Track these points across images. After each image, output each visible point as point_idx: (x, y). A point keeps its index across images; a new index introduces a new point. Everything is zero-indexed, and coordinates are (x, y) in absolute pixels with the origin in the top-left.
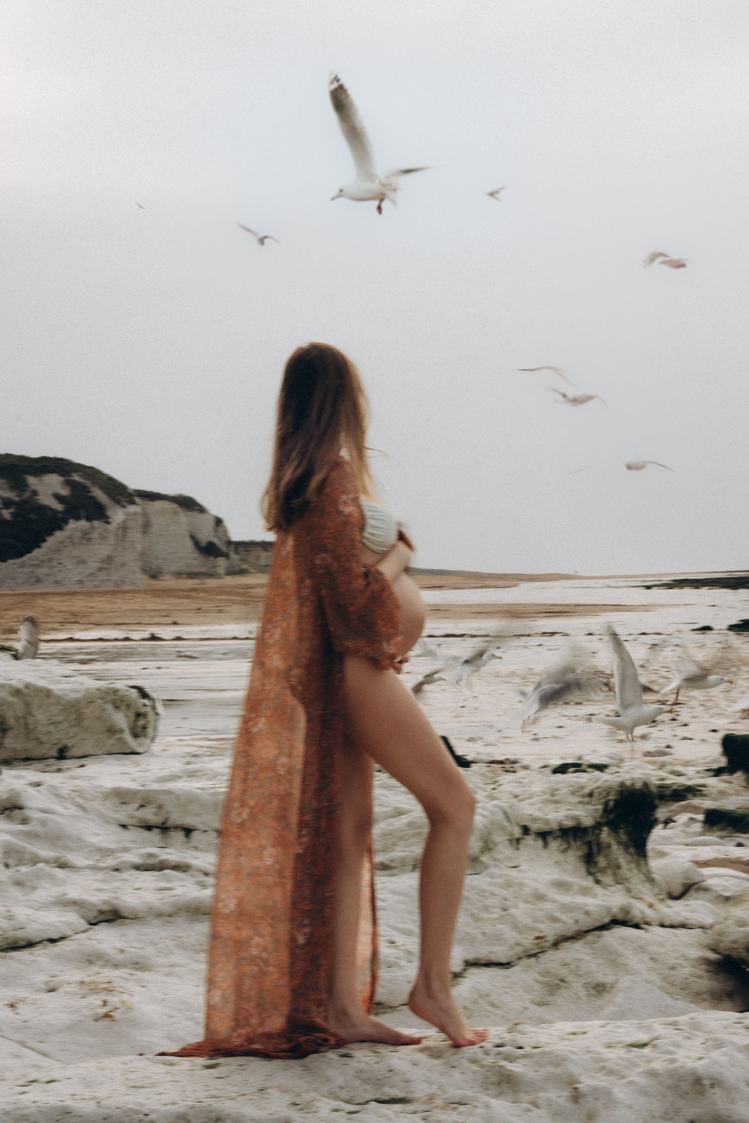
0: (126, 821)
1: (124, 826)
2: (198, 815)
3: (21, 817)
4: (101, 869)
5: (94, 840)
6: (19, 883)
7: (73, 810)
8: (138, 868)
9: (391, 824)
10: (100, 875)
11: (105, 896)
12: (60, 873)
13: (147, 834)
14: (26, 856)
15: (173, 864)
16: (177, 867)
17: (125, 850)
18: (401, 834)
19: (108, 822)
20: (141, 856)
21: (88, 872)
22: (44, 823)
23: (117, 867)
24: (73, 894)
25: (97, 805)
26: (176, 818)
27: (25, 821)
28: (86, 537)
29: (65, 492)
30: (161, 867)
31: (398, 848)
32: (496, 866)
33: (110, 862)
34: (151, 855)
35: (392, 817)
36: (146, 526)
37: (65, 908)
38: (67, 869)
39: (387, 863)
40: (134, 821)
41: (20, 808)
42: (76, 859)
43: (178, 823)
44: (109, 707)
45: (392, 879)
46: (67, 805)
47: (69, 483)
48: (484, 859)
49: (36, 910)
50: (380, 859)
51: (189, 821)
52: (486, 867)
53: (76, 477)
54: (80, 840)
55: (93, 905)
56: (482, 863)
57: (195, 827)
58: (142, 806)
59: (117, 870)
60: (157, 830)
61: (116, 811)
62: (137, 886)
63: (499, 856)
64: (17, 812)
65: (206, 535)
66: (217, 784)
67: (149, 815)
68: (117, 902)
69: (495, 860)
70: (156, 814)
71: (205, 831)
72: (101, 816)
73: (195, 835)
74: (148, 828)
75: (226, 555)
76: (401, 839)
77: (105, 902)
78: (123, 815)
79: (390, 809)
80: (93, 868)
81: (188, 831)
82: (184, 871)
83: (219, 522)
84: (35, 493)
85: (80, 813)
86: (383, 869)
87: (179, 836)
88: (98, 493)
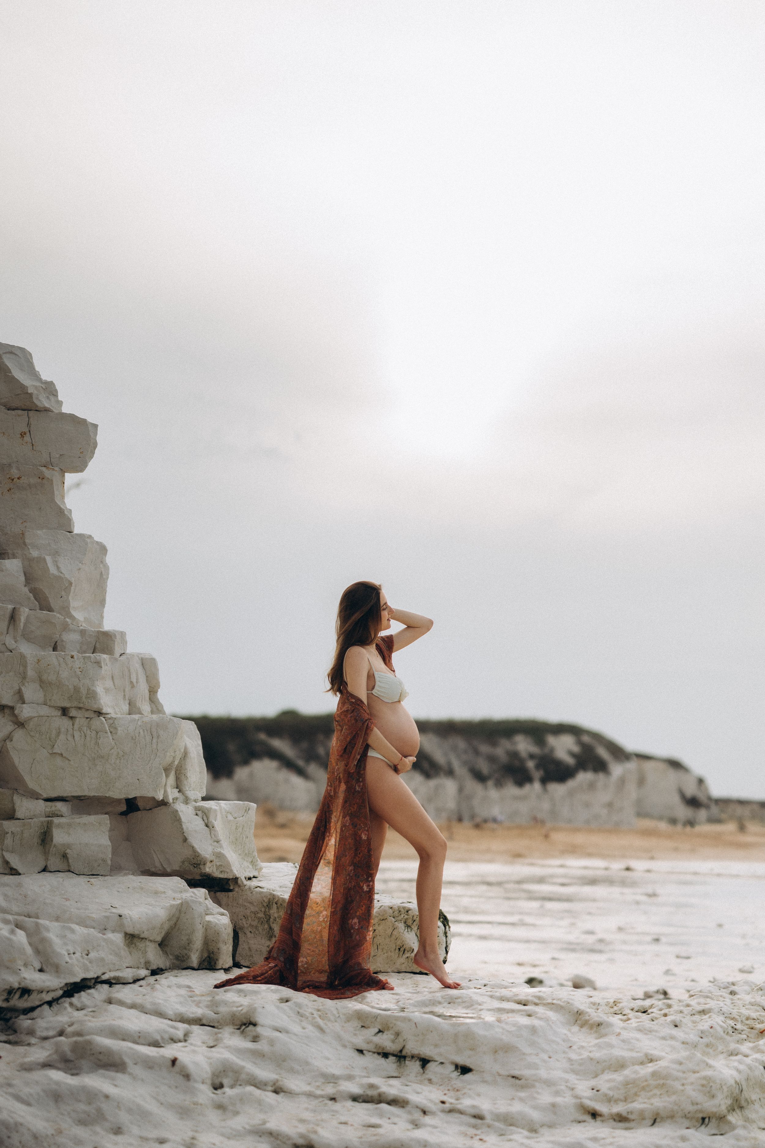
0: (363, 1046)
1: (361, 1051)
2: (436, 1046)
3: (254, 1034)
4: (316, 1097)
5: (319, 1064)
6: (220, 1107)
7: (310, 1029)
8: (355, 1099)
9: (636, 1072)
10: (315, 1102)
11: (302, 1129)
12: (270, 1097)
13: (382, 1061)
14: (243, 1076)
15: (391, 1098)
16: (394, 1102)
17: (350, 1078)
18: (645, 1084)
19: (345, 1046)
20: (362, 1086)
21: (303, 1099)
22: (272, 1042)
23: (333, 1097)
24: (273, 1124)
25: (337, 1027)
26: (412, 1047)
27: (255, 1039)
28: (592, 786)
29: (576, 749)
30: (379, 1099)
31: (640, 1099)
32: (744, 1127)
33: (330, 1090)
34: (372, 1086)
35: (642, 1063)
36: (641, 781)
37: (260, 1139)
38: (282, 1094)
39: (624, 1114)
40: (371, 1047)
41: (255, 1025)
42: (293, 1083)
43: (416, 1052)
44: (401, 926)
45: (626, 1133)
46: (304, 1024)
47: (580, 743)
48: (732, 1118)
49: (229, 1138)
50: (616, 1110)
51: (427, 1051)
52: (733, 1128)
53: (586, 739)
54: (307, 1063)
55: (289, 1138)
56: (730, 1123)
57: (432, 1058)
58: (380, 1031)
59: (333, 1099)
60: (395, 1058)
61: (355, 1035)
62: (343, 1119)
63: (753, 1116)
64: (251, 1027)
65: (691, 790)
66: (470, 1013)
67: (386, 1041)
68: (313, 1136)
69: (747, 1120)
70: (393, 1041)
71: (442, 1063)
72: (339, 1038)
73: (431, 1066)
74: (385, 1055)
75: (707, 807)
76: (643, 1088)
77: (302, 1136)
78: (360, 1039)
79: (639, 1054)
80: (310, 1095)
81: (425, 1062)
82: (403, 1107)
83: (701, 781)
84: (552, 750)
85: (317, 1033)
86: (620, 1121)
87: (414, 1066)
88: (602, 752)
